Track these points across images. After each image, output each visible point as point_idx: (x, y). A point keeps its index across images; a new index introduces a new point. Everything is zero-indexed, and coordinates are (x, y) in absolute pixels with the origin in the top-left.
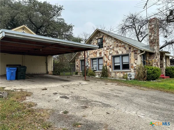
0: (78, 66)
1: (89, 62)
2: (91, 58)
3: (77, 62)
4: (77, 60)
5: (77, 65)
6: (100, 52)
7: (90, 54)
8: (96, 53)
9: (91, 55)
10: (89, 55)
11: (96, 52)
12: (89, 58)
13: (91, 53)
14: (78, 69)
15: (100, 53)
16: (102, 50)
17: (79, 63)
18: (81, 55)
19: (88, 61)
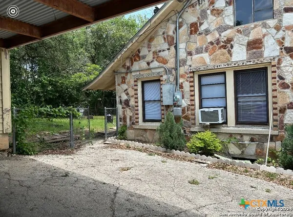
0: (127, 103)
1: (187, 86)
2: (193, 68)
3: (125, 86)
4: (124, 78)
5: (125, 97)
6: (252, 37)
7: (190, 54)
8: (224, 47)
9: (195, 57)
10: (182, 54)
11: (229, 40)
12: (182, 70)
13: (193, 47)
14: (129, 113)
15: (255, 45)
16: (265, 26)
17: (132, 92)
18: (144, 57)
19: (181, 80)
